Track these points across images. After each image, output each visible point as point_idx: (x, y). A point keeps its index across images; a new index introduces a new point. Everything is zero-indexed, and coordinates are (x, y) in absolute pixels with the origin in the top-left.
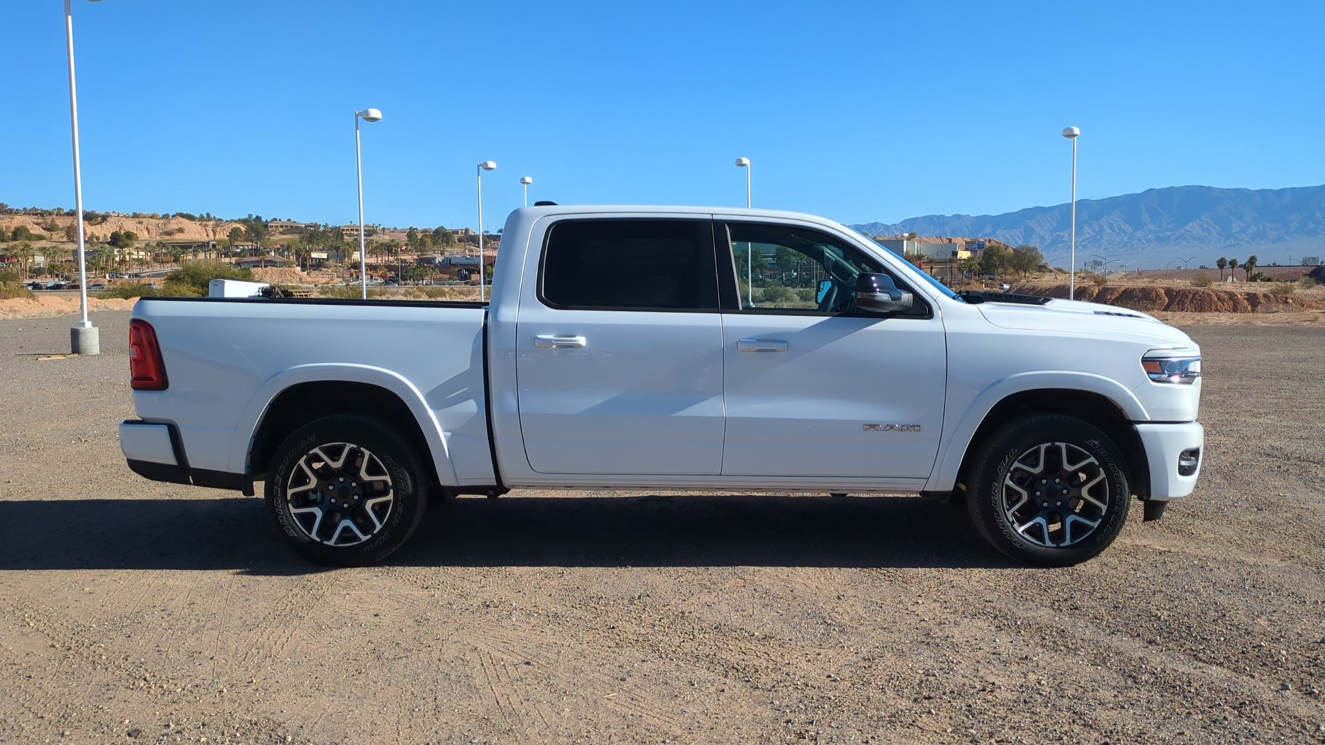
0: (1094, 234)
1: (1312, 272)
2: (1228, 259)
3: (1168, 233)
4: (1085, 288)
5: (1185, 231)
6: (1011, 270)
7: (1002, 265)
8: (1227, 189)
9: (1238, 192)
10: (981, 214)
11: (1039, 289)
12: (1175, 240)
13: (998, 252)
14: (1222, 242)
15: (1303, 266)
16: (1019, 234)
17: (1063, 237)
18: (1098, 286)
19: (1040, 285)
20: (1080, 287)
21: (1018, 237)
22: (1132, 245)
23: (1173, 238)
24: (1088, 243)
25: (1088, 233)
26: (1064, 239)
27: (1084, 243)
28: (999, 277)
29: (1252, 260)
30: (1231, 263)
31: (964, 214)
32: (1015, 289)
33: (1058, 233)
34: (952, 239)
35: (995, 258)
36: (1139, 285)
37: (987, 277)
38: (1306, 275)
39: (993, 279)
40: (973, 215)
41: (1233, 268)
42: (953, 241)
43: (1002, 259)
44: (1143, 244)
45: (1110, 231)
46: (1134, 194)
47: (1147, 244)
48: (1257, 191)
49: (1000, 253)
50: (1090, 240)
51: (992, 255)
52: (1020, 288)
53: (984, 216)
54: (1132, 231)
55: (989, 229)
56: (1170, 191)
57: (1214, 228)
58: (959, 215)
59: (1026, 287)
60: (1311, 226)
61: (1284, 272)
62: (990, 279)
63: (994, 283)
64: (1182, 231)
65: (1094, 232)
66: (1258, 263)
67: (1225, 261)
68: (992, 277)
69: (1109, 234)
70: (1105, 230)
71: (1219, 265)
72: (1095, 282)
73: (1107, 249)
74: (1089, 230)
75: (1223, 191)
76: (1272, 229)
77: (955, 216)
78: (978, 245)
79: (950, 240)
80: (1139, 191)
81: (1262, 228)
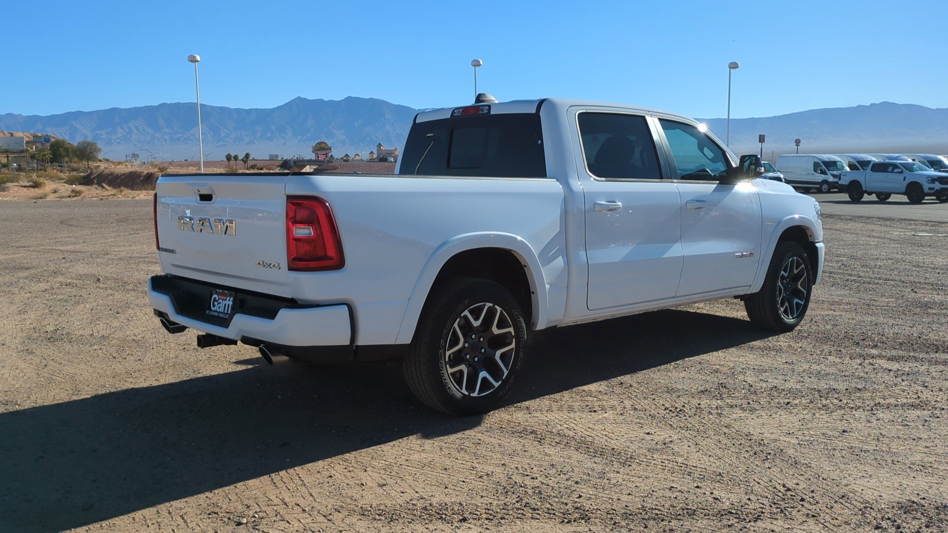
0: (125, 134)
1: (282, 164)
2: (233, 155)
3: (180, 135)
4: (152, 174)
5: (190, 134)
6: (76, 159)
7: (68, 156)
8: (216, 107)
9: (222, 109)
10: (31, 114)
11: (116, 174)
12: (184, 141)
13: (63, 145)
14: (215, 143)
15: (270, 160)
16: (66, 132)
17: (102, 135)
18: (161, 172)
19: (116, 171)
20: (148, 173)
21: (65, 134)
22: (154, 143)
23: (183, 139)
24: (122, 140)
25: (121, 133)
26: (102, 137)
27: (118, 140)
28: (67, 165)
29: (247, 156)
30: (234, 157)
31: (16, 114)
32: (96, 174)
33: (97, 132)
34: (14, 133)
35: (62, 150)
36: (190, 171)
37: (57, 164)
38: (278, 166)
39: (62, 166)
40: (25, 114)
41: (236, 160)
42: (14, 135)
43: (67, 150)
44: (162, 142)
45: (137, 132)
46: (152, 106)
47: (164, 143)
48: (234, 109)
49: (65, 146)
50: (123, 138)
51: (58, 148)
52: (100, 173)
53: (34, 116)
54: (153, 133)
55: (39, 127)
56: (178, 105)
57: (210, 133)
58: (12, 114)
59: (105, 173)
60: (269, 134)
61: (265, 164)
62: (59, 166)
63: (63, 169)
64: (188, 134)
65: (125, 132)
66: (251, 158)
67: (231, 156)
68: (60, 164)
69: (136, 134)
70: (133, 131)
71: (227, 159)
72: (159, 169)
73: (136, 145)
74: (121, 130)
75: (213, 108)
76: (245, 135)
77: (8, 114)
78: (45, 139)
79: (12, 134)
80: (156, 104)
81: (239, 135)
